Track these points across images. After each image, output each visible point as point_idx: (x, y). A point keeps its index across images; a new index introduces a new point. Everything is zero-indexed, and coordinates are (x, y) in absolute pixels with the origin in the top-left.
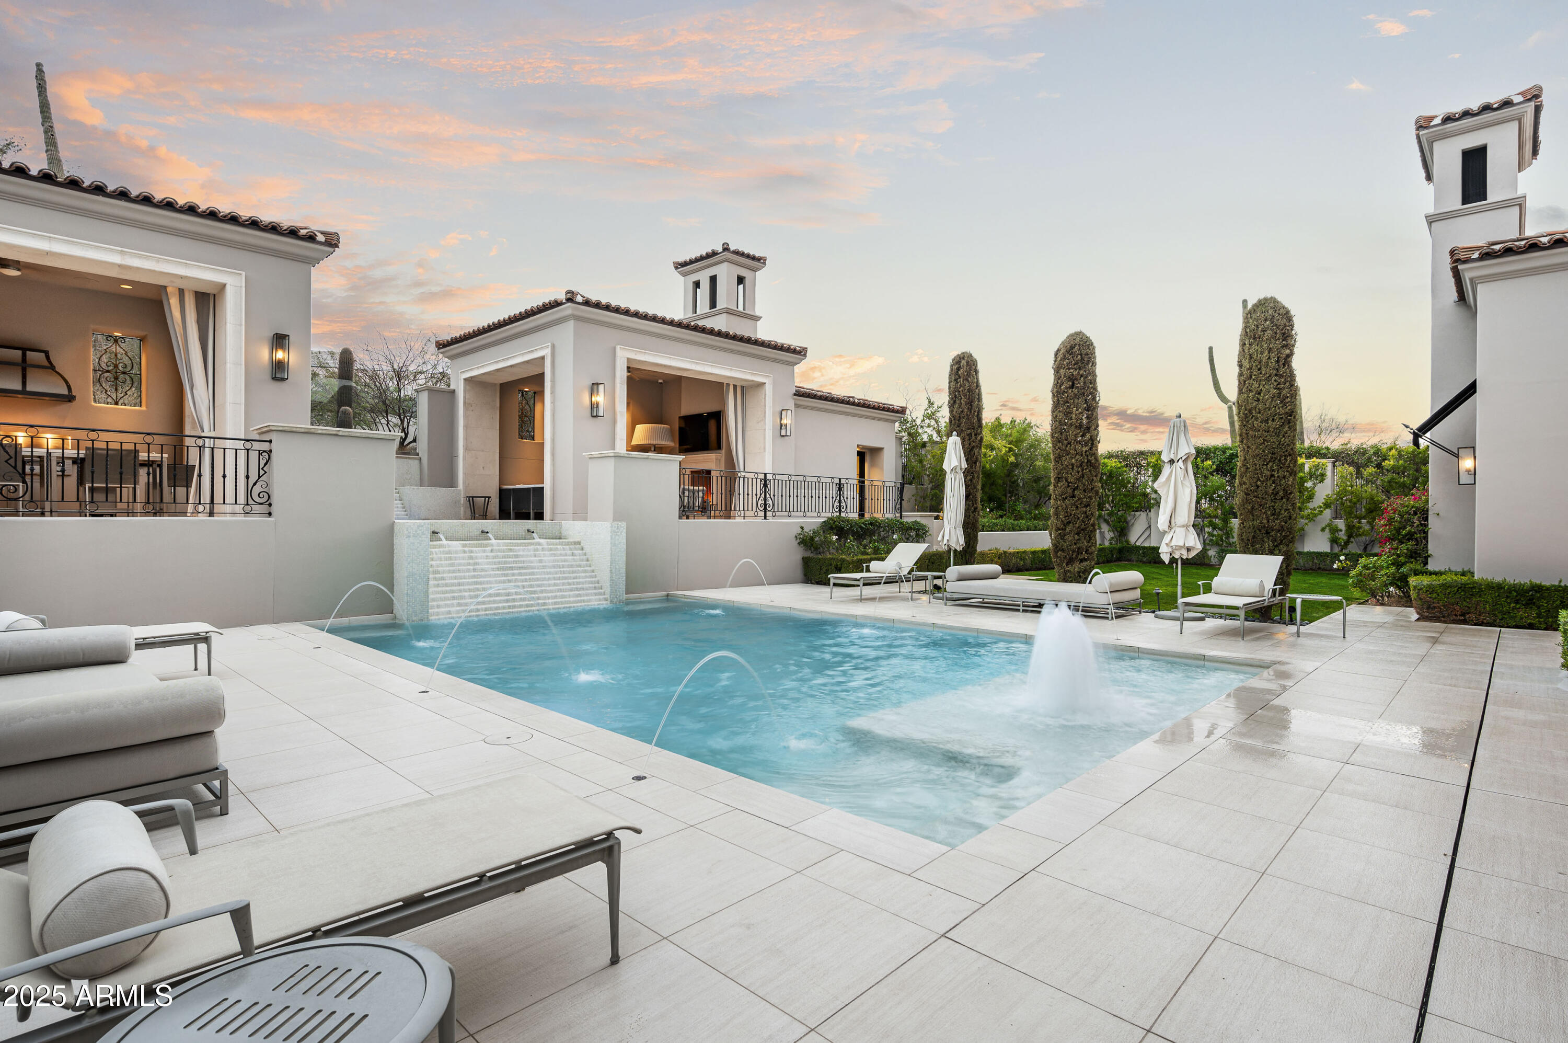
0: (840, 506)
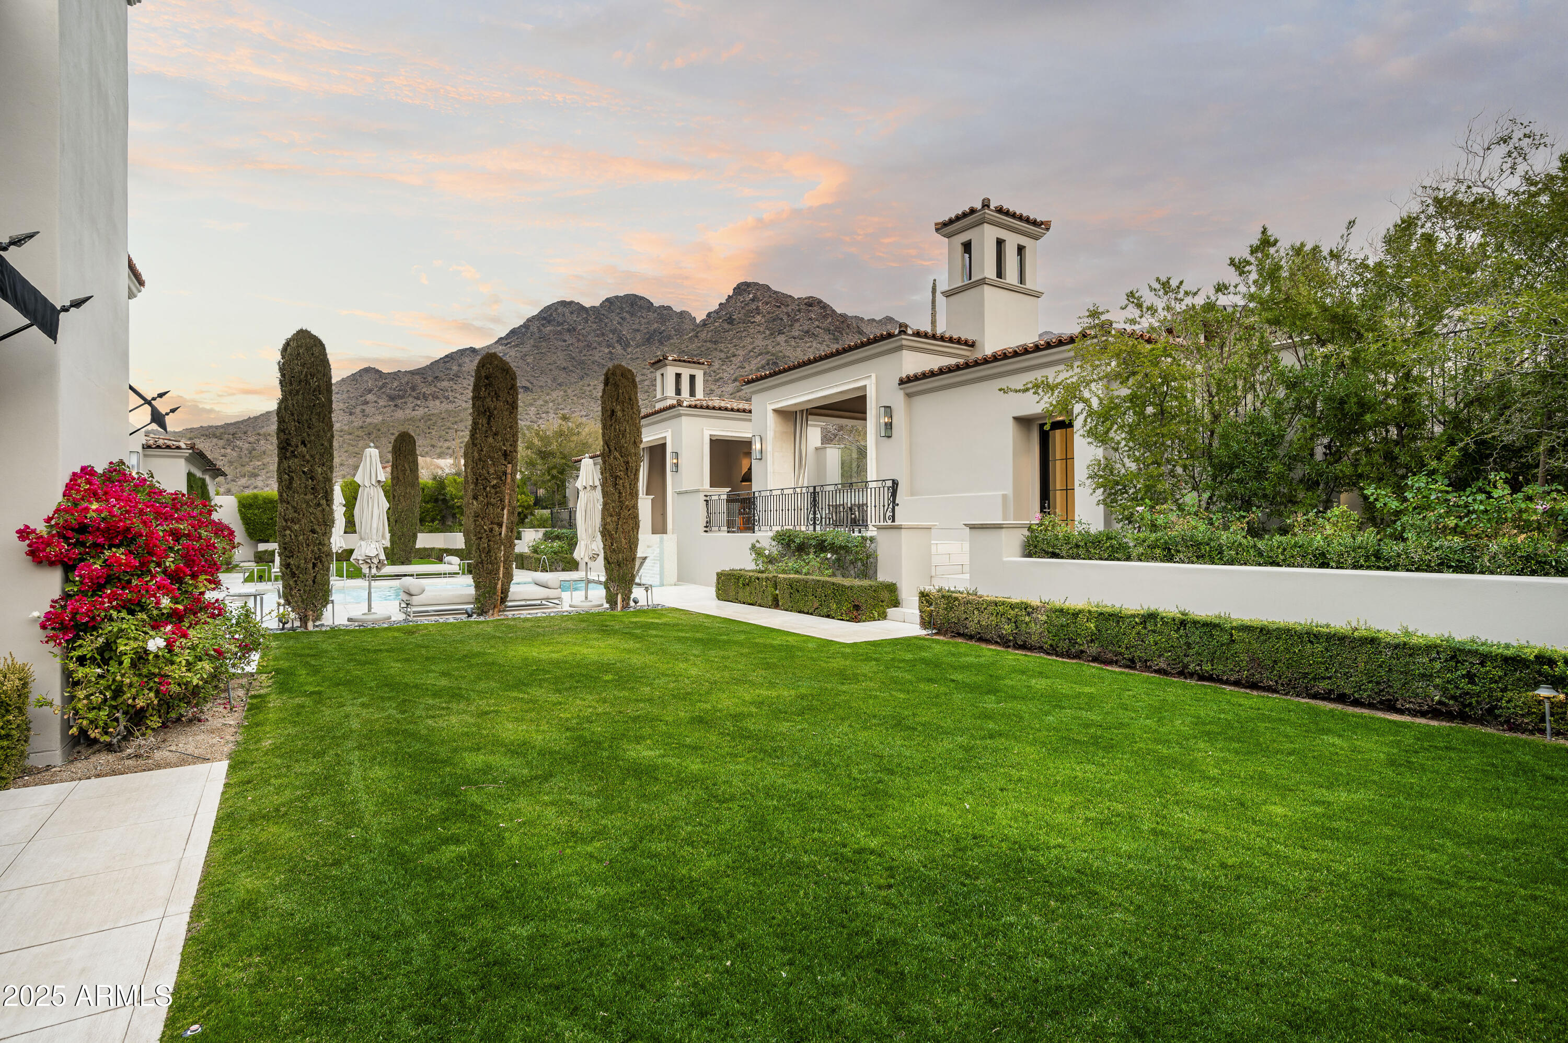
0: (815, 518)
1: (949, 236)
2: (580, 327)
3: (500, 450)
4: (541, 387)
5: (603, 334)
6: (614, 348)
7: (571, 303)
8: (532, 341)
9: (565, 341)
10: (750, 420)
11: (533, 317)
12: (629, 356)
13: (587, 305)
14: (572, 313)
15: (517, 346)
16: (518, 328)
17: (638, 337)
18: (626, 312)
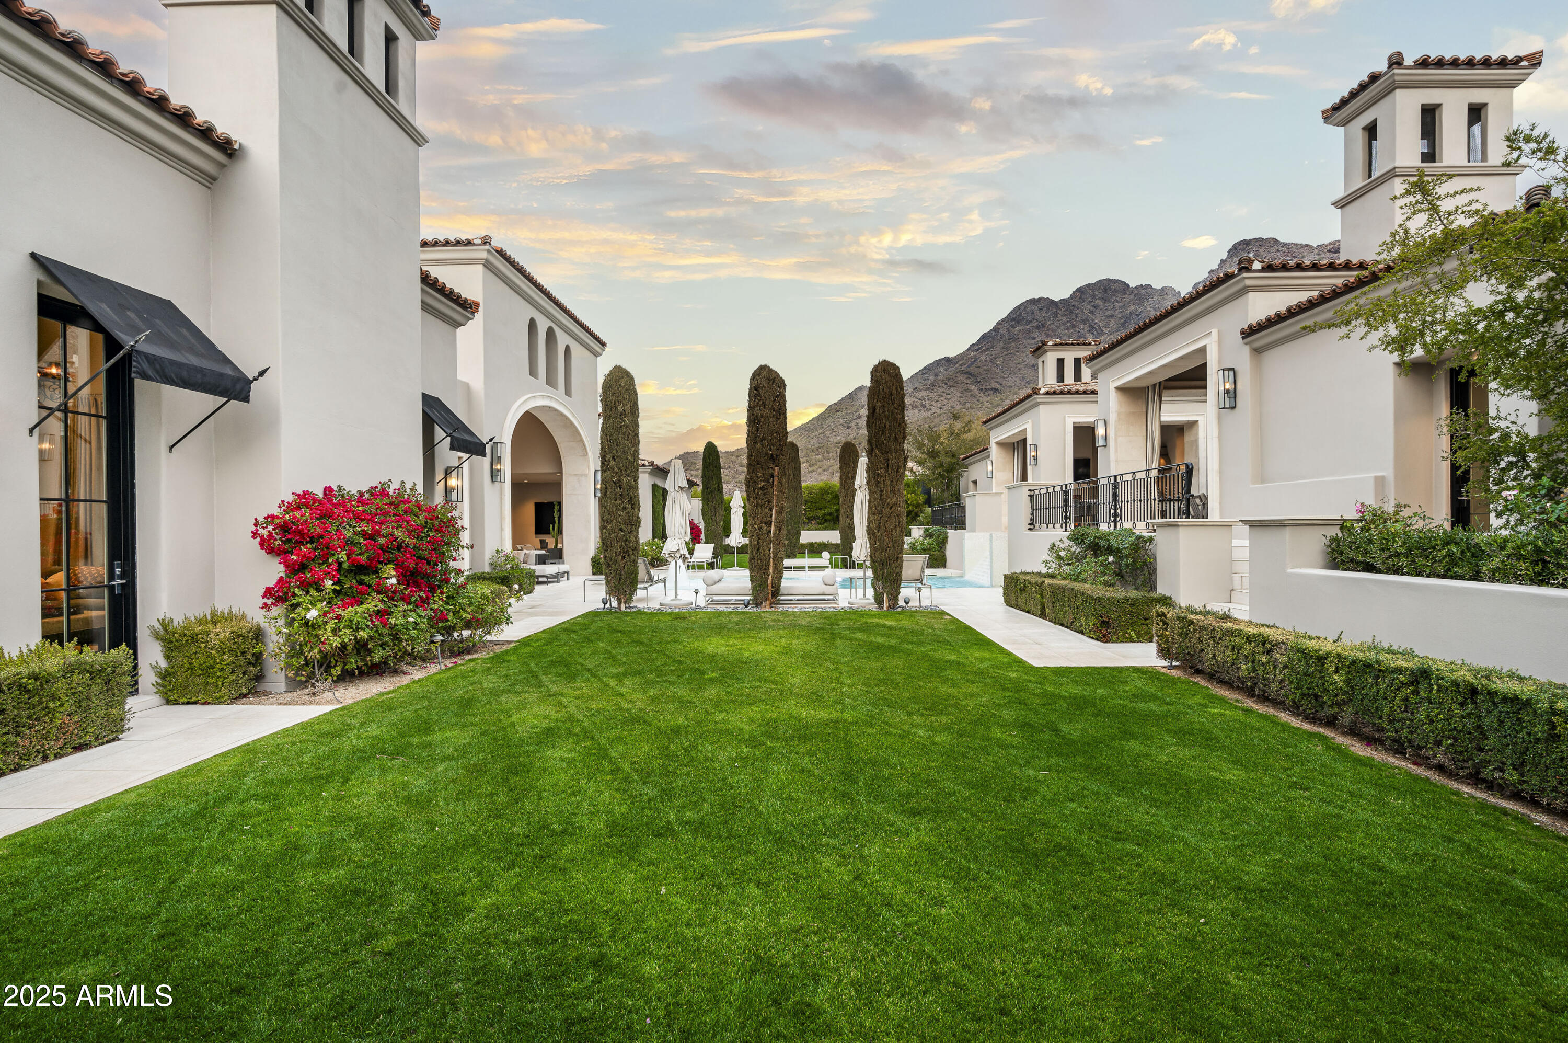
0: (1115, 514)
1: (1344, 123)
2: (1049, 323)
3: (767, 454)
4: (1010, 387)
5: (1074, 326)
7: (1041, 298)
8: (1001, 344)
9: (1034, 338)
10: (1096, 402)
11: (1003, 320)
13: (1056, 298)
14: (1041, 309)
15: (987, 350)
16: (989, 332)
17: (1112, 322)
18: (1099, 299)
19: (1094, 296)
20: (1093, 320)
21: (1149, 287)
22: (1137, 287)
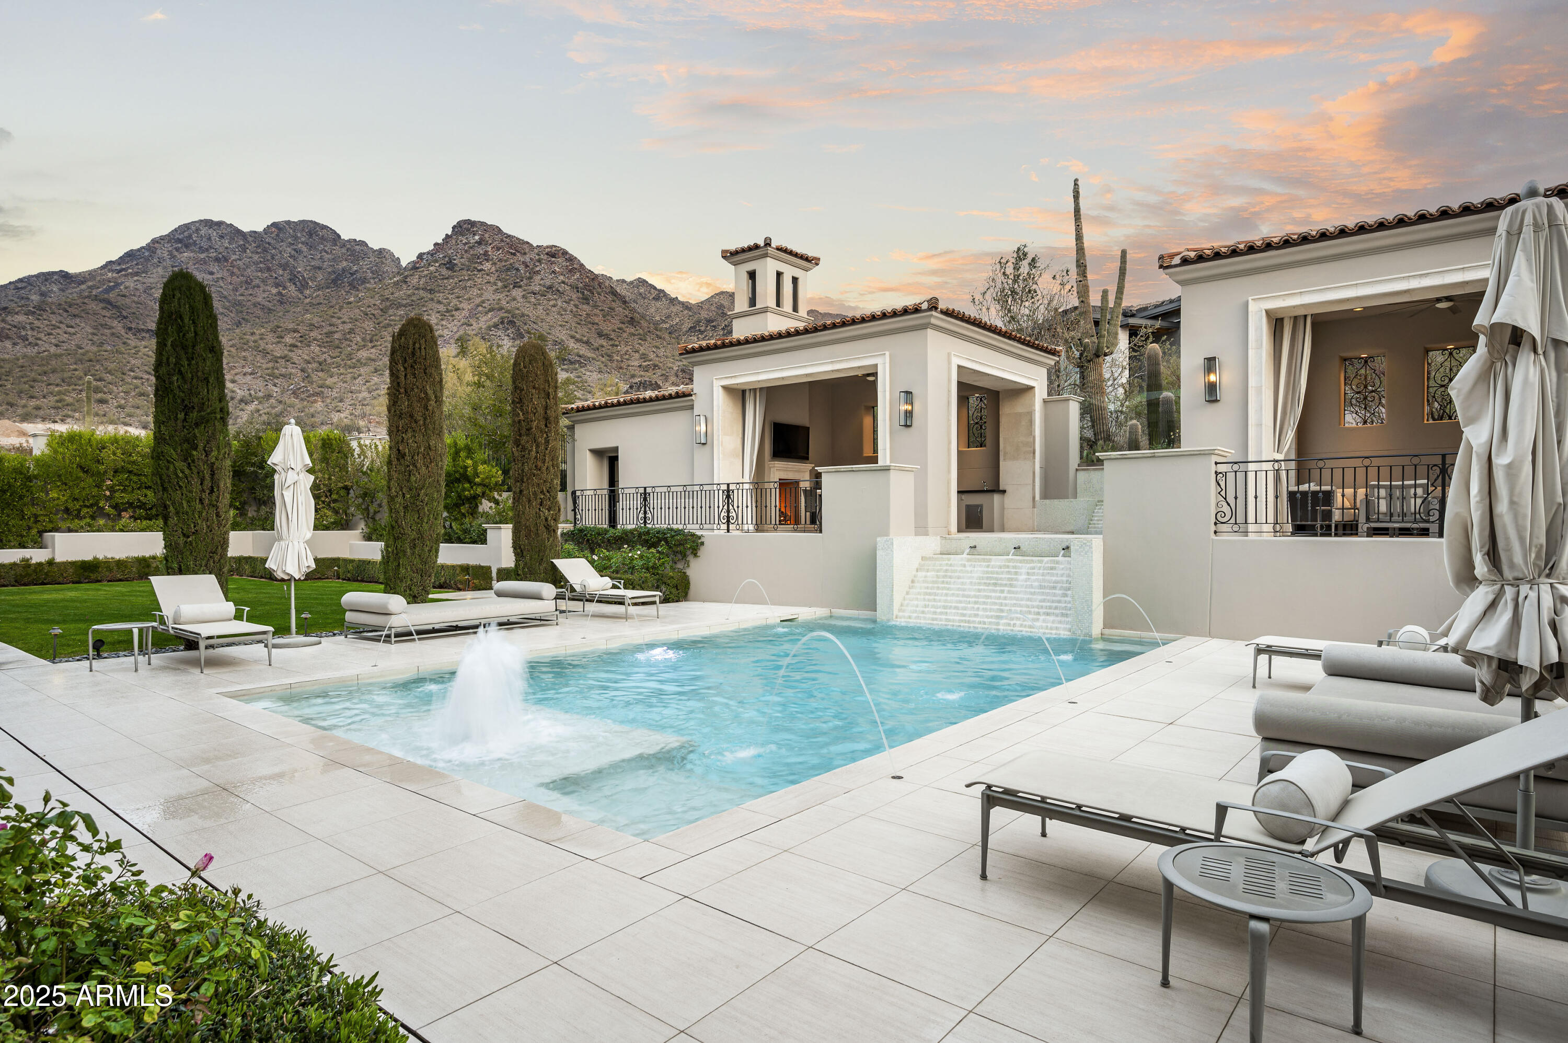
1: (735, 264)
2: (234, 257)
5: (269, 269)
6: (285, 288)
9: (212, 273)
11: (162, 238)
12: (308, 300)
13: (245, 228)
14: (222, 237)
16: (139, 250)
17: (320, 276)
18: (303, 243)
19: (296, 238)
20: (295, 268)
21: (363, 243)
22: (349, 241)
